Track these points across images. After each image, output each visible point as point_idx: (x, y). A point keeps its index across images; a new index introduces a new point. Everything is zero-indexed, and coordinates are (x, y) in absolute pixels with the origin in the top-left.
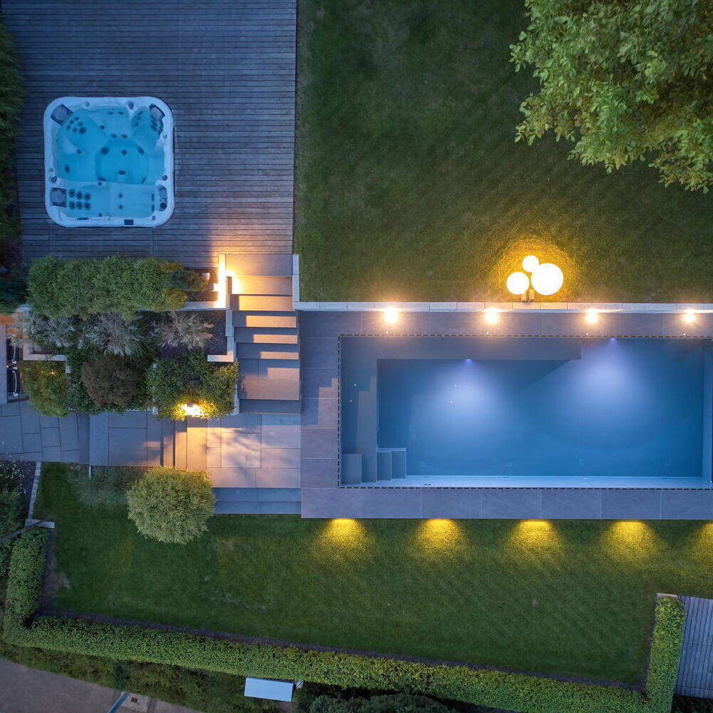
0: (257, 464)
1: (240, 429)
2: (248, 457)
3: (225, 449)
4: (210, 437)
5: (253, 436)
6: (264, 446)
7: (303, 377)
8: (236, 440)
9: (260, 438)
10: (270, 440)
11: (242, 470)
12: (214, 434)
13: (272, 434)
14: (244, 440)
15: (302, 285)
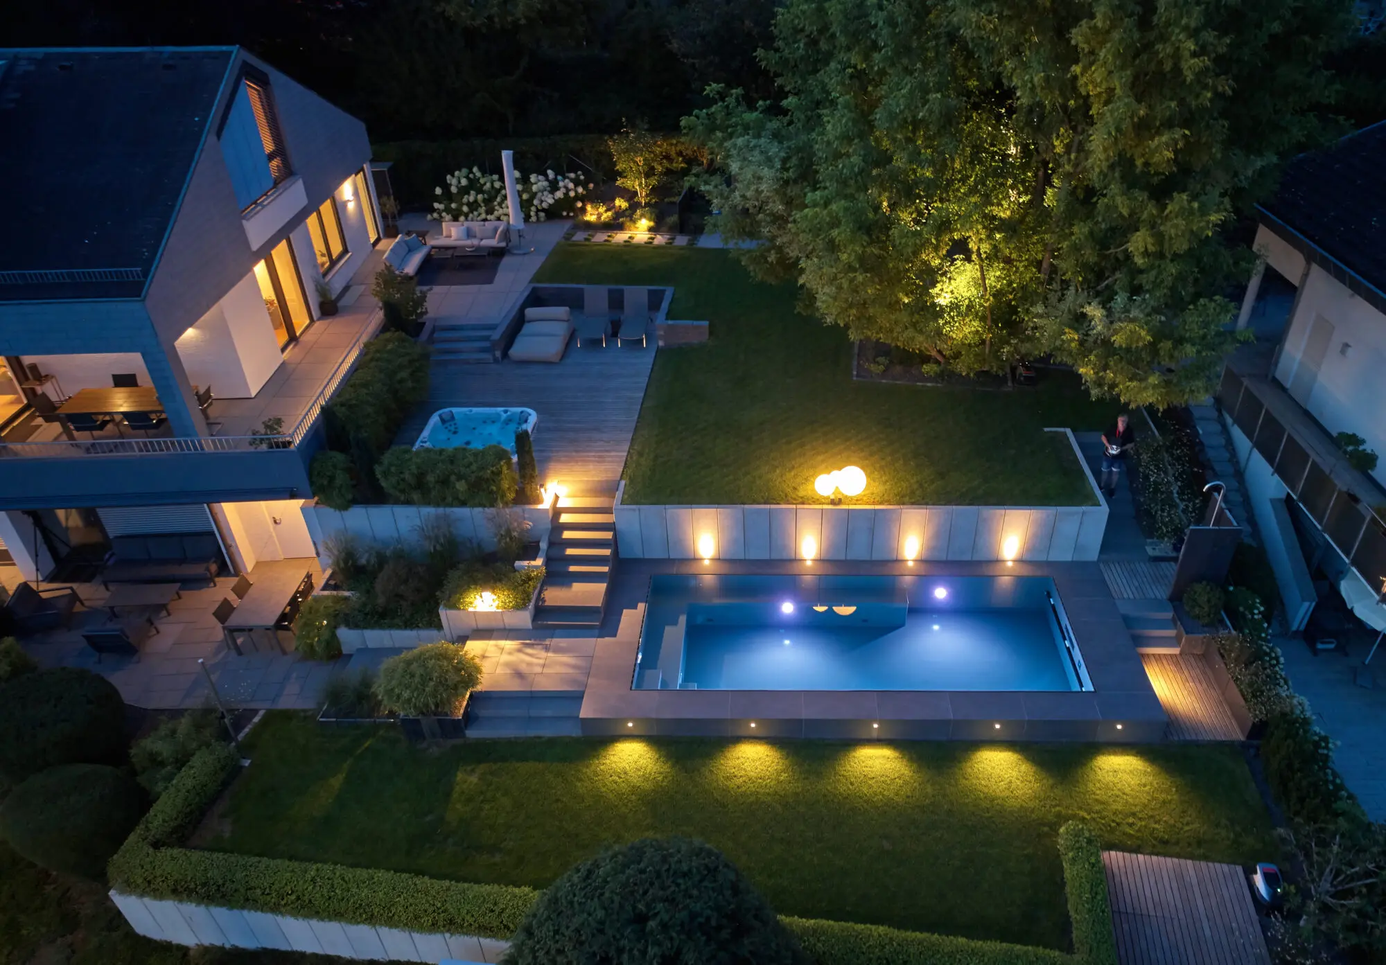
0: (538, 670)
1: (528, 642)
2: (529, 664)
3: (505, 658)
4: (489, 648)
5: (540, 646)
6: (550, 654)
7: (609, 592)
8: (519, 651)
9: (547, 649)
10: (558, 650)
11: (519, 675)
12: (496, 646)
13: (562, 645)
14: (529, 651)
15: (626, 496)
